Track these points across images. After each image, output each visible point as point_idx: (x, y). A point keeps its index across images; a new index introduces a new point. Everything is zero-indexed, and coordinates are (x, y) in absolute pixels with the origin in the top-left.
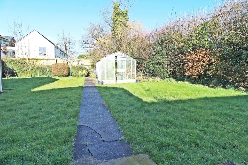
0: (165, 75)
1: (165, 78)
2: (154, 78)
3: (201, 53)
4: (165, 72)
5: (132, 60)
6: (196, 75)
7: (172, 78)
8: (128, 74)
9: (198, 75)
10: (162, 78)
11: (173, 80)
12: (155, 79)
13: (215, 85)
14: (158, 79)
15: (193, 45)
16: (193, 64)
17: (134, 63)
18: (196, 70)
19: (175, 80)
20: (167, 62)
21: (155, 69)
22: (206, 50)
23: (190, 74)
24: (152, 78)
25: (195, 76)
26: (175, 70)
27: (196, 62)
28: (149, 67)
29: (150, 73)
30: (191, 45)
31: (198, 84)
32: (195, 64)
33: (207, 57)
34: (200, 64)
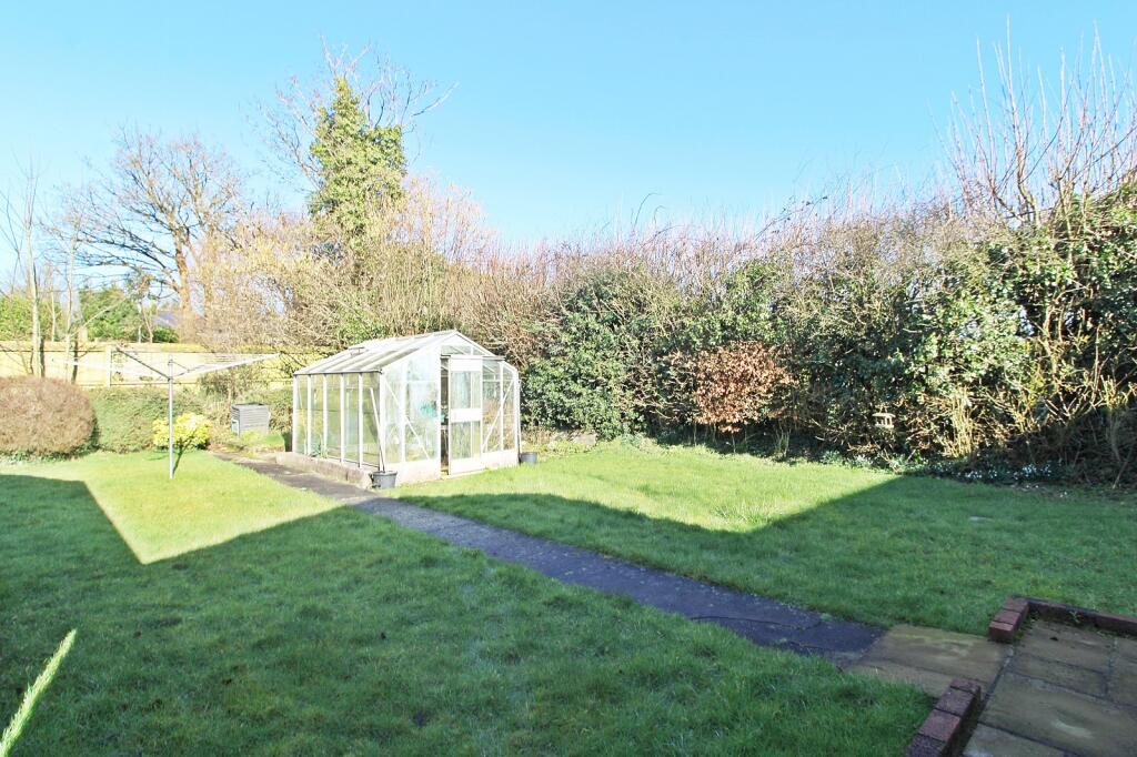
0: (616, 422)
1: (613, 437)
2: (564, 435)
3: (750, 355)
4: (617, 414)
5: (505, 370)
6: (734, 425)
7: (640, 435)
8: (490, 427)
9: (739, 424)
10: (601, 437)
11: (647, 443)
12: (569, 439)
13: (790, 455)
14: (585, 439)
15: (724, 327)
16: (725, 388)
17: (508, 383)
18: (735, 407)
19: (654, 440)
20: (624, 376)
21: (569, 403)
22: (767, 347)
23: (714, 419)
24: (556, 434)
25: (729, 428)
26: (658, 405)
27: (737, 381)
28: (539, 391)
29: (544, 413)
30: (718, 326)
31: (741, 451)
32: (732, 386)
33: (768, 368)
34: (748, 389)
